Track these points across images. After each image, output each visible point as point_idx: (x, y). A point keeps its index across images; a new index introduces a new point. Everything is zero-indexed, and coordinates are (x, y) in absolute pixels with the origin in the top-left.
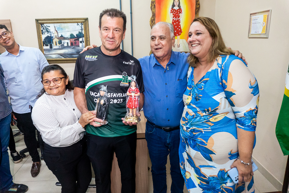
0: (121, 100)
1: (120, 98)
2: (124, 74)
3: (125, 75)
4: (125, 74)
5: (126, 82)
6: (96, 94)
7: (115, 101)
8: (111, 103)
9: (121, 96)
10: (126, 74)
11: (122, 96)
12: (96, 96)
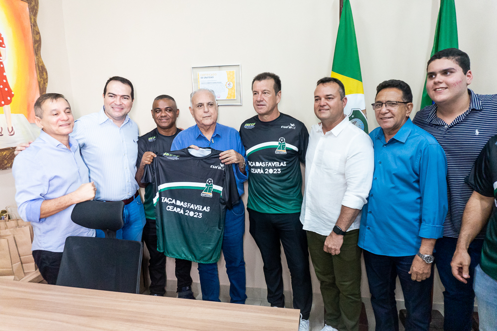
0: (278, 171)
1: (277, 168)
2: (280, 141)
3: (282, 142)
4: (282, 140)
5: (283, 149)
6: (252, 164)
7: (271, 171)
8: (266, 173)
9: (278, 166)
10: (284, 140)
11: (280, 165)
12: (252, 166)
